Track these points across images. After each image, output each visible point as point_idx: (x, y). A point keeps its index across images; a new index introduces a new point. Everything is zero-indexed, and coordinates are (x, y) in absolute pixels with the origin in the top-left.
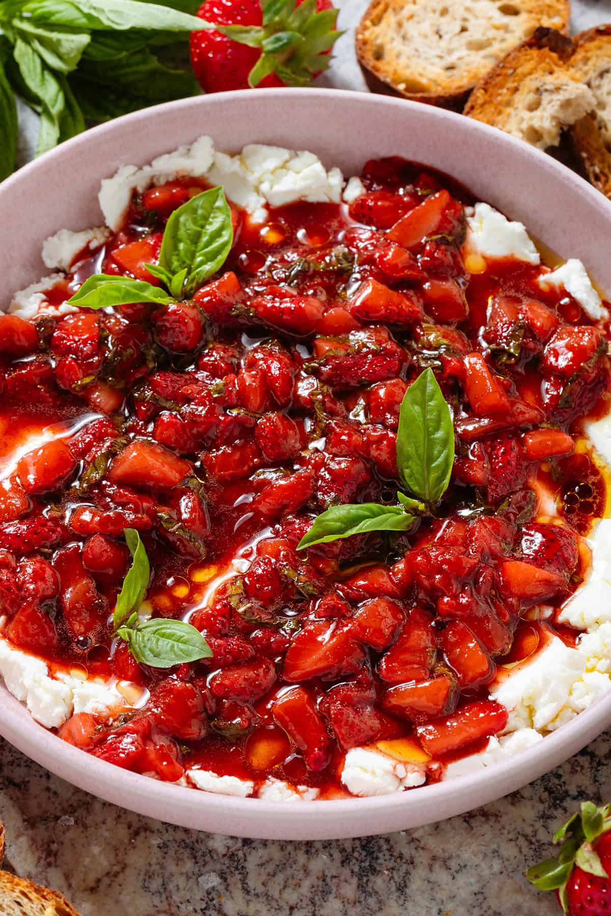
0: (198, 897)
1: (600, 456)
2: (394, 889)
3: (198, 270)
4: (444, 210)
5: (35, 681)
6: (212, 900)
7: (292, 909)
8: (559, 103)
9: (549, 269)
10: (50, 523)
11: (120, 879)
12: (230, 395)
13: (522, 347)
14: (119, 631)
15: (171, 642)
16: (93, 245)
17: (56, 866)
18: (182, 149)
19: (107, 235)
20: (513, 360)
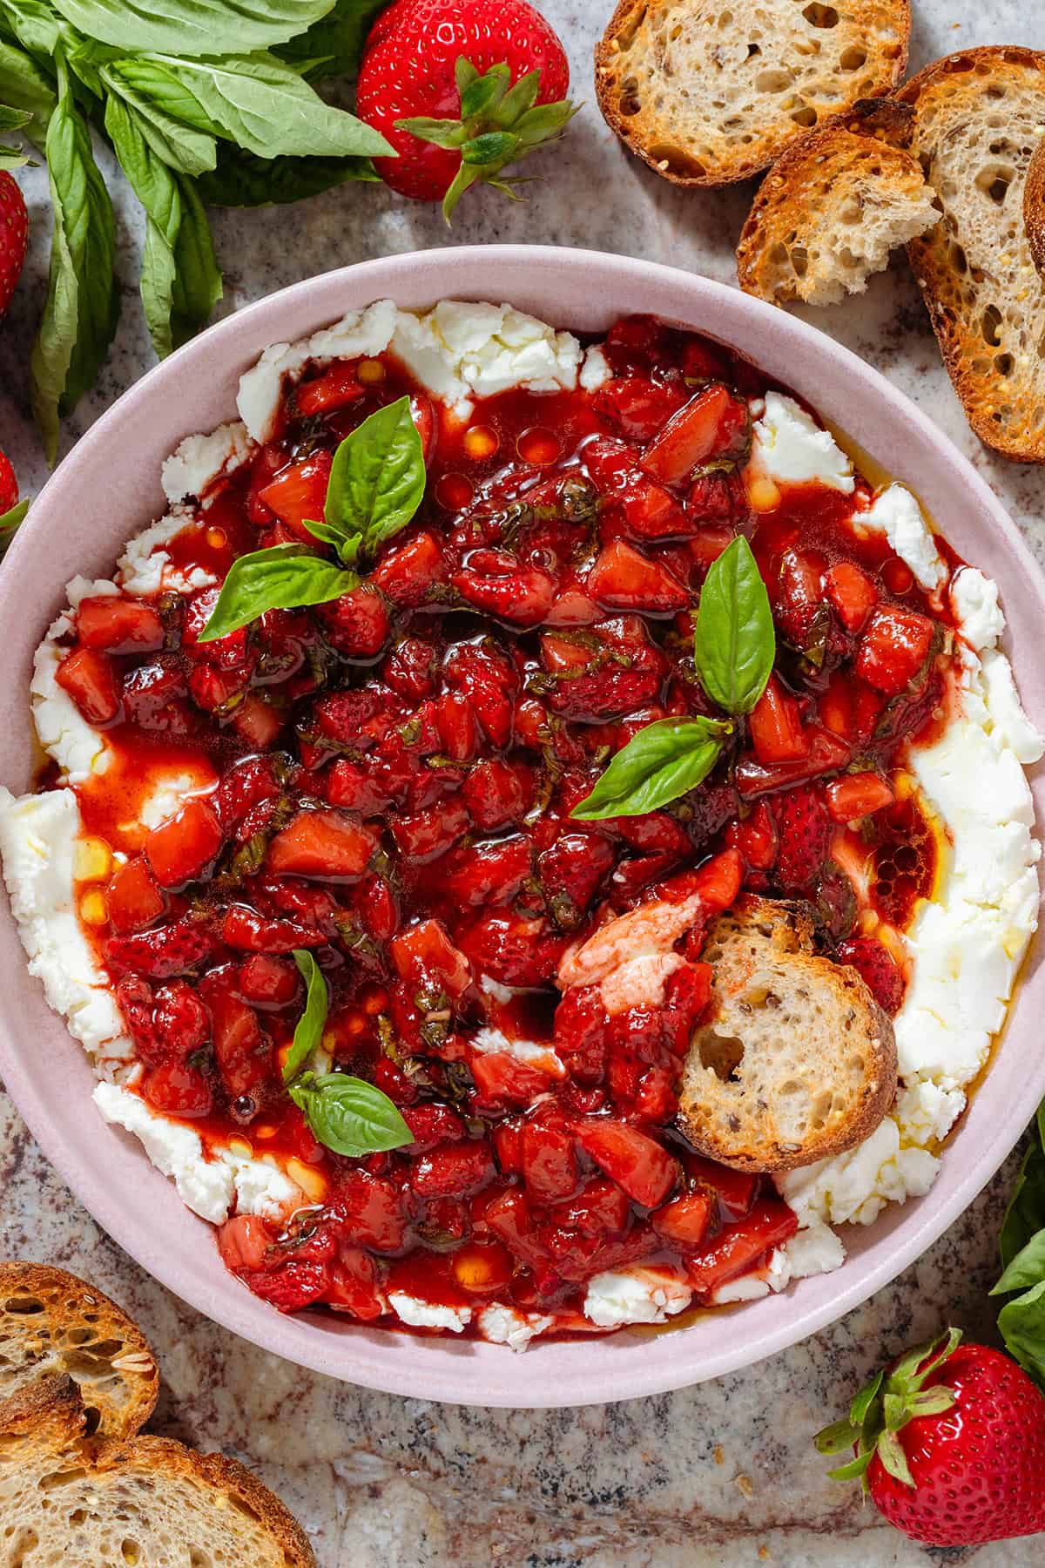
0: (404, 1429)
1: (929, 801)
2: (651, 1413)
3: (379, 523)
4: (721, 422)
5: (186, 1168)
6: (423, 1432)
7: (523, 1443)
8: (886, 224)
9: (867, 498)
10: (193, 933)
11: (305, 1403)
12: (428, 740)
13: (826, 652)
14: (292, 1092)
15: (360, 1120)
16: (231, 467)
17: (224, 1385)
18: (351, 319)
19: (250, 443)
20: (813, 672)
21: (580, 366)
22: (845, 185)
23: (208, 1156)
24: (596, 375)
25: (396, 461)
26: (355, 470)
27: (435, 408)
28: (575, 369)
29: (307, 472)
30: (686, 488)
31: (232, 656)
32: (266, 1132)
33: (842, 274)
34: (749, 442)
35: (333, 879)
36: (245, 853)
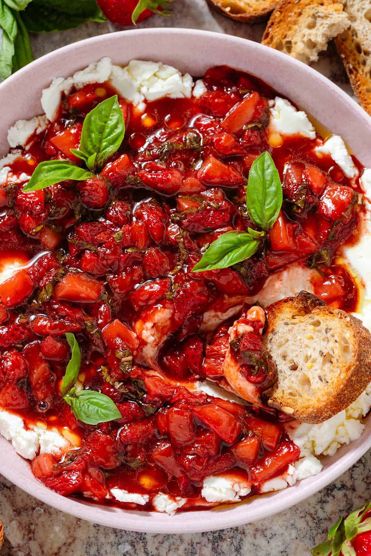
1: (353, 270)
2: (233, 550)
3: (104, 151)
4: (256, 106)
5: (16, 432)
8: (327, 26)
9: (321, 142)
10: (20, 328)
11: (72, 547)
12: (126, 240)
13: (305, 202)
14: (65, 398)
15: (96, 408)
16: (38, 132)
17: (34, 540)
18: (91, 66)
19: (47, 122)
20: (300, 211)
21: (193, 88)
22: (309, 11)
23: (27, 428)
24: (200, 90)
25: (111, 123)
26: (93, 127)
27: (129, 107)
28: (191, 89)
29: (73, 131)
30: (240, 134)
31: (38, 208)
32: (53, 418)
33: (307, 51)
34: (268, 116)
35: (84, 302)
36: (43, 292)
